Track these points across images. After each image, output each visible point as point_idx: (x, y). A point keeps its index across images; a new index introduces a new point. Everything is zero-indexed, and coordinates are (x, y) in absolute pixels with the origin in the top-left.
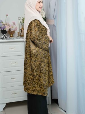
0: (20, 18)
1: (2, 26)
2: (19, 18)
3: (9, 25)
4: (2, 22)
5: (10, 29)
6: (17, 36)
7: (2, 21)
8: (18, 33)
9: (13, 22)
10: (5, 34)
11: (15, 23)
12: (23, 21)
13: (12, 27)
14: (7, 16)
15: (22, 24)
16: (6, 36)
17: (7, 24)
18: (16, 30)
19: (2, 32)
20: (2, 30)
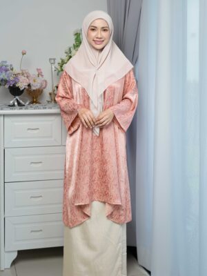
0: (54, 59)
1: (11, 78)
2: (52, 61)
3: (27, 77)
4: (12, 69)
5: (29, 85)
6: (48, 102)
7: (11, 65)
8: (50, 94)
9: (38, 70)
10: (17, 97)
11: (42, 71)
12: (61, 67)
13: (35, 81)
14: (24, 54)
15: (58, 74)
16: (21, 101)
17: (23, 74)
18: (45, 88)
19: (10, 91)
20: (10, 87)
